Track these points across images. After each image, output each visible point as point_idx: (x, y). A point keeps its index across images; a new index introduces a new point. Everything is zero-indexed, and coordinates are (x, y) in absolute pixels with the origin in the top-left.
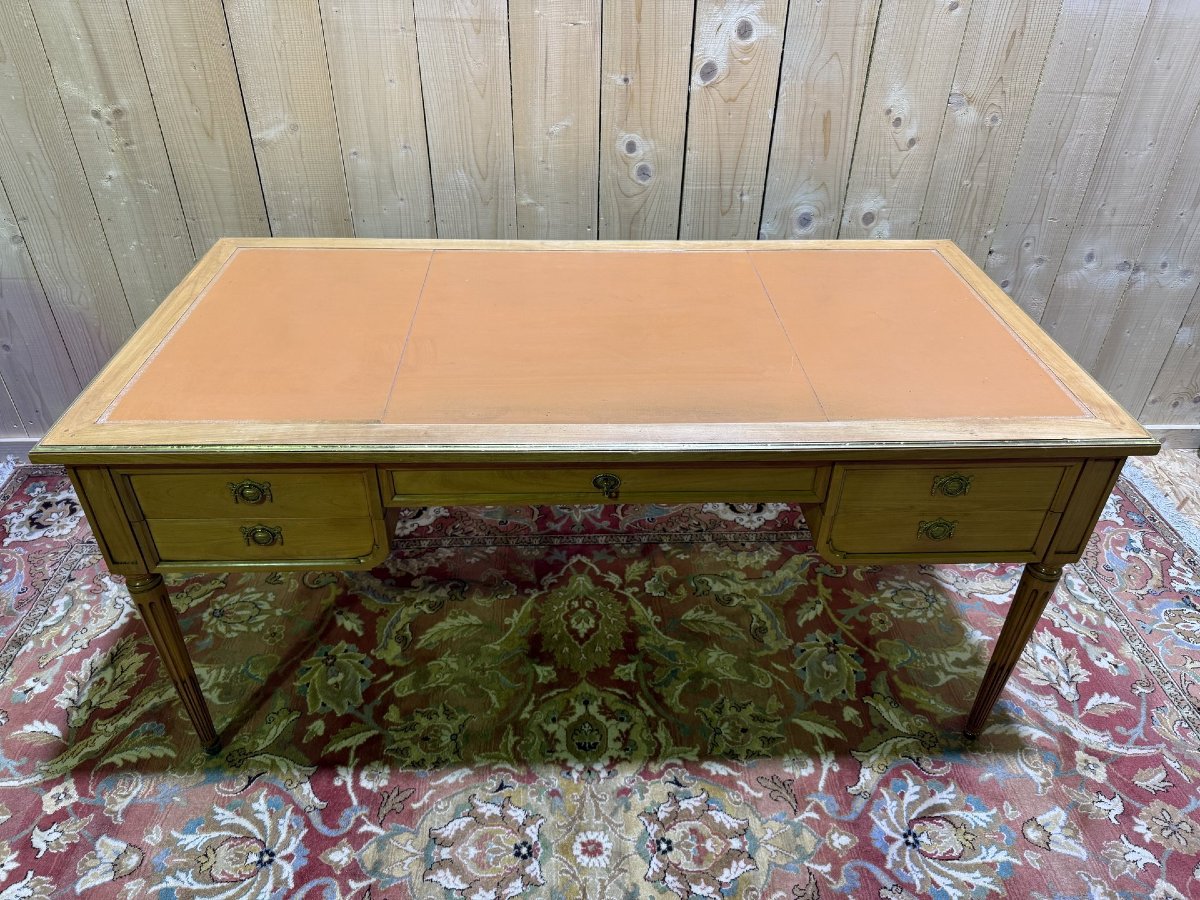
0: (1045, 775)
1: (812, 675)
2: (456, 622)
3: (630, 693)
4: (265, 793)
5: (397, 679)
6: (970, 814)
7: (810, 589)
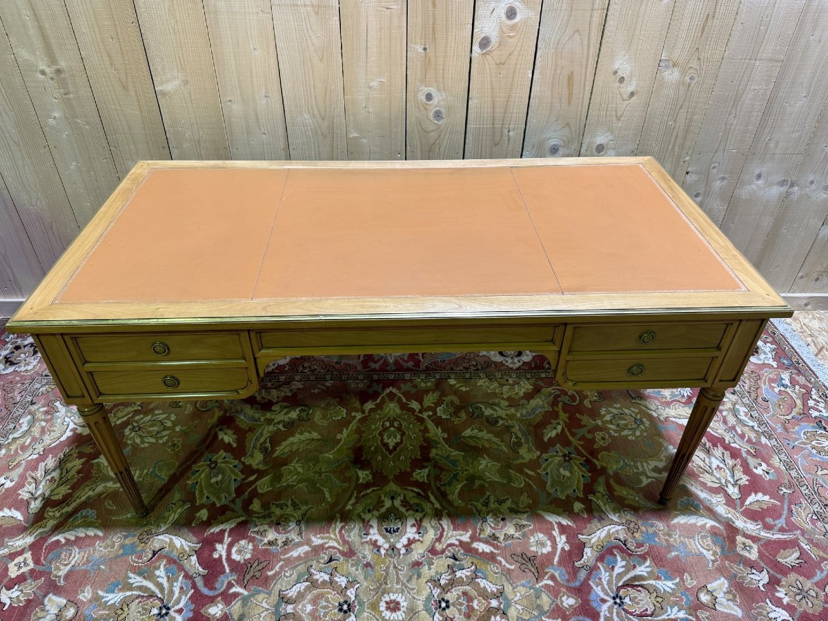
0: (715, 554)
1: (552, 477)
2: (302, 437)
3: (424, 491)
4: (164, 563)
5: (260, 479)
6: (660, 583)
7: (553, 414)
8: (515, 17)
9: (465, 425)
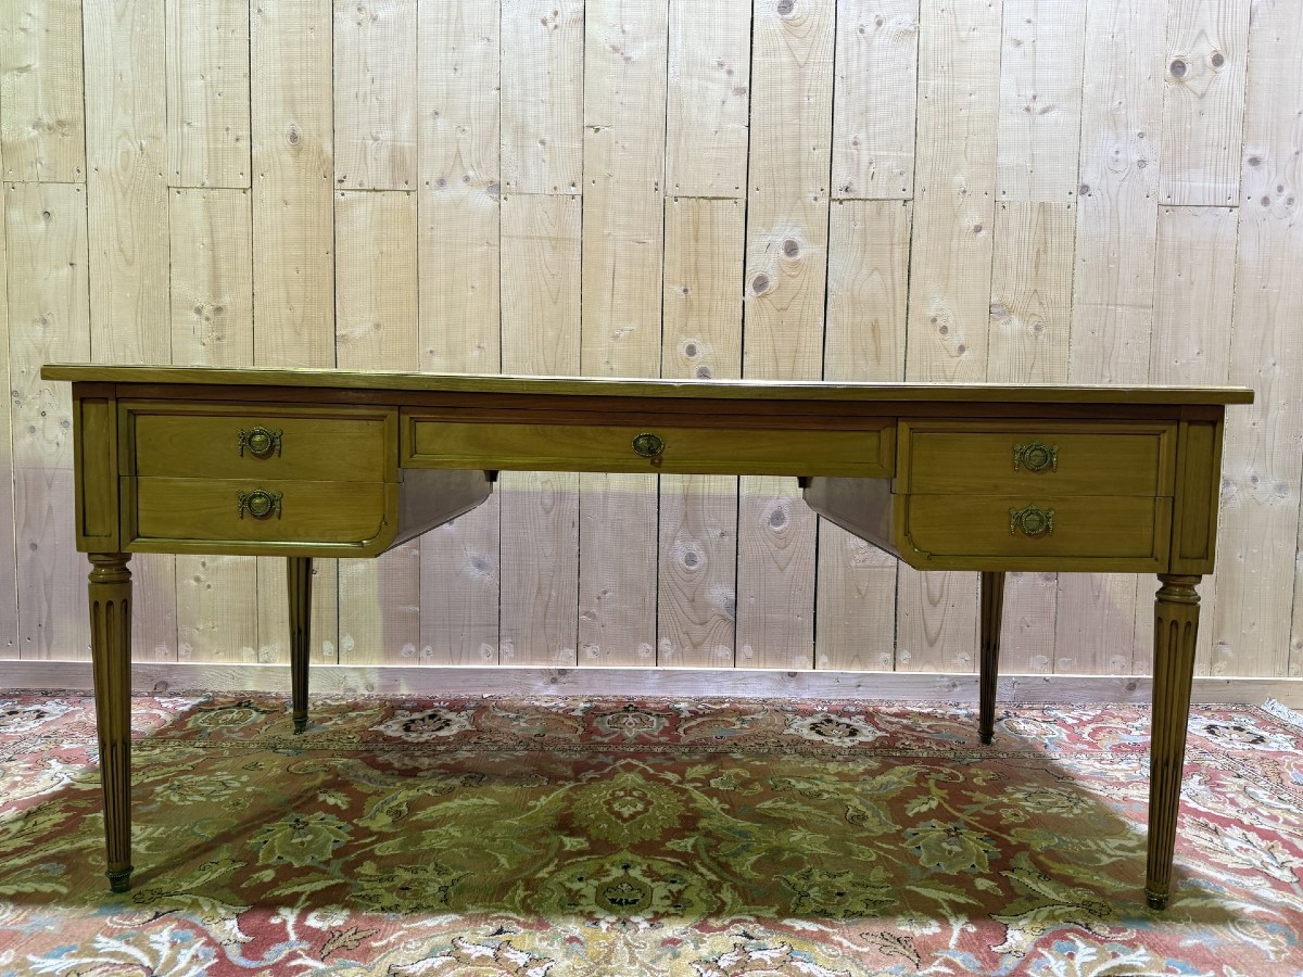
0: (1274, 943)
1: (929, 853)
2: (466, 803)
3: (687, 862)
4: (173, 926)
5: (381, 842)
7: (919, 789)
8: (795, 254)
9: (762, 797)
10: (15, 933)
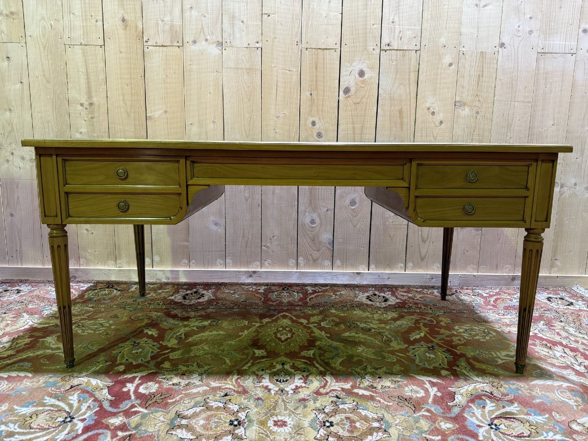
0: (576, 401)
2: (211, 333)
3: (310, 362)
4: (79, 392)
5: (172, 352)
6: (531, 417)
7: (416, 328)
8: (364, 76)
9: (344, 331)
10: (8, 395)
